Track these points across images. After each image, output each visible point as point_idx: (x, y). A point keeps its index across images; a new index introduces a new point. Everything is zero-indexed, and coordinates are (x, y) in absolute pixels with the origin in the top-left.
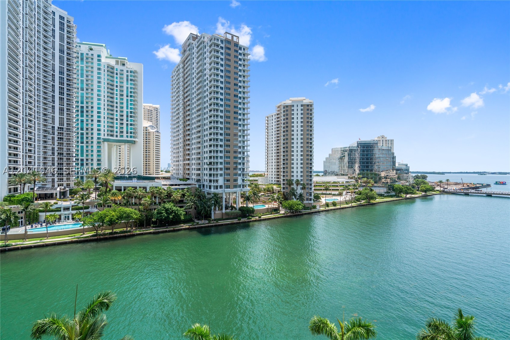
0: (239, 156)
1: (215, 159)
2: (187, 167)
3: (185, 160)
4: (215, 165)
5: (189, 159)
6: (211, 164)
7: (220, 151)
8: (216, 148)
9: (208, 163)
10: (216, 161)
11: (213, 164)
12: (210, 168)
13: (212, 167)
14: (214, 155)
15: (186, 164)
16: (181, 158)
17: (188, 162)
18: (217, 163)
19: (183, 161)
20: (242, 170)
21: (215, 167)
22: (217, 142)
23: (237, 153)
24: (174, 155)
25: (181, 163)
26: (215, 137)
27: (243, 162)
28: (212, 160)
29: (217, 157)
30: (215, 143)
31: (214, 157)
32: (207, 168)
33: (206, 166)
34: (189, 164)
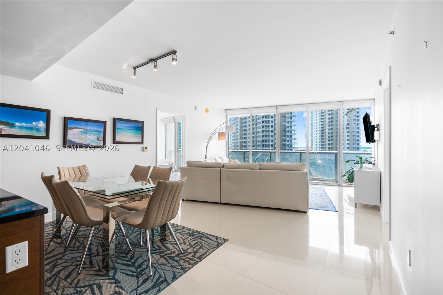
0: (287, 134)
1: (267, 137)
2: (244, 144)
3: (242, 138)
4: (267, 142)
5: (245, 138)
6: (264, 142)
7: (271, 131)
8: (268, 128)
9: (261, 141)
10: (267, 139)
11: (265, 141)
12: (262, 145)
13: (265, 144)
14: (266, 134)
15: (243, 141)
16: (238, 137)
17: (244, 140)
18: (269, 141)
19: (240, 140)
20: (290, 146)
21: (267, 144)
22: (268, 124)
23: (286, 132)
24: (233, 135)
25: (239, 141)
26: (267, 119)
27: (291, 139)
28: (265, 138)
29: (269, 136)
30: (267, 124)
31: (266, 136)
32: (260, 145)
33: (259, 143)
34: (245, 142)
